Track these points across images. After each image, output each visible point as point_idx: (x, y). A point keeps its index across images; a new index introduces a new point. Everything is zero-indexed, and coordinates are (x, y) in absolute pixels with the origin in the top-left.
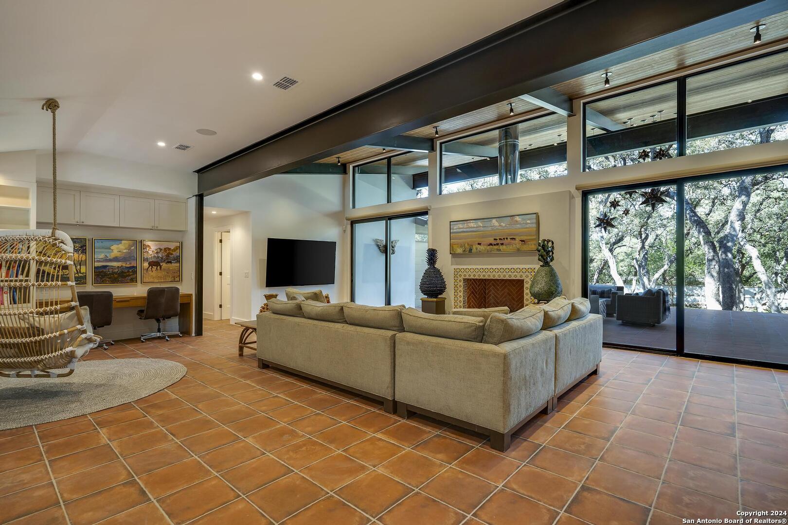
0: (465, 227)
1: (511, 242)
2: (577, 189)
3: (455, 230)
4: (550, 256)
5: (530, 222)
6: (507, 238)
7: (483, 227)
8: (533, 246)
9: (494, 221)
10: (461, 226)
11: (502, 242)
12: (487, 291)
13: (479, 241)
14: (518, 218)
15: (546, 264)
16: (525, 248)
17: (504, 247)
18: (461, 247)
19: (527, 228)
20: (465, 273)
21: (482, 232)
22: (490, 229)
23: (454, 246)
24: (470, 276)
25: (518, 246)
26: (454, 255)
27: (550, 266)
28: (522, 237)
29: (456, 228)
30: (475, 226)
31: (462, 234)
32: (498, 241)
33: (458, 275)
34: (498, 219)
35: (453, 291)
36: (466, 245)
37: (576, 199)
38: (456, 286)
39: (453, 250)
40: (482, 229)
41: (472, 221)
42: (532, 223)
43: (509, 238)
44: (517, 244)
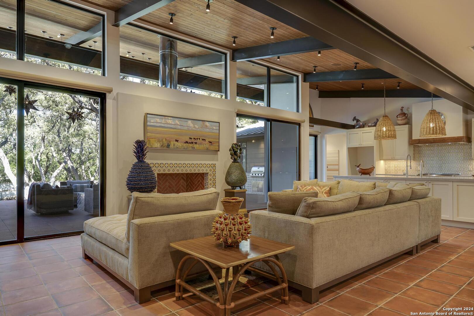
0: (163, 122)
1: (202, 142)
3: (152, 124)
5: (215, 128)
6: (199, 139)
7: (180, 125)
8: (217, 147)
9: (190, 122)
10: (158, 120)
11: (195, 141)
13: (177, 137)
14: (207, 124)
15: (236, 160)
17: (197, 145)
18: (159, 141)
19: (213, 132)
20: (160, 168)
21: (179, 130)
22: (186, 128)
23: (150, 139)
24: (164, 170)
28: (210, 139)
29: (152, 121)
30: (173, 123)
31: (160, 129)
32: (193, 140)
34: (192, 121)
39: (150, 144)
40: (179, 127)
41: (169, 118)
42: (216, 130)
43: (201, 138)
44: (206, 145)
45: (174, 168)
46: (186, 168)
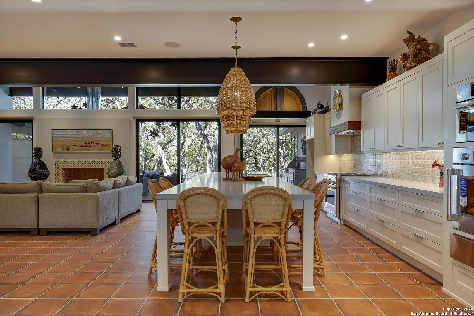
0: (64, 134)
1: (96, 146)
2: (134, 118)
4: (119, 155)
5: (108, 134)
6: (93, 143)
7: (77, 135)
8: (110, 149)
9: (85, 131)
10: (60, 133)
11: (90, 145)
12: (79, 176)
13: (75, 144)
14: (100, 131)
15: (117, 159)
16: (105, 149)
17: (91, 148)
18: (61, 147)
19: (105, 137)
20: (64, 164)
21: (76, 138)
22: (82, 136)
23: (55, 146)
24: (67, 166)
25: (100, 148)
26: (55, 152)
27: (119, 160)
28: (103, 143)
29: (56, 134)
30: (71, 134)
31: (61, 138)
32: (88, 145)
33: (58, 166)
34: (87, 130)
35: (55, 177)
36: (65, 146)
37: (133, 123)
38: (57, 173)
39: (54, 149)
40: (76, 136)
41: (68, 130)
42: (109, 135)
43: (94, 143)
44: (100, 147)
45: (75, 164)
46: (85, 164)
